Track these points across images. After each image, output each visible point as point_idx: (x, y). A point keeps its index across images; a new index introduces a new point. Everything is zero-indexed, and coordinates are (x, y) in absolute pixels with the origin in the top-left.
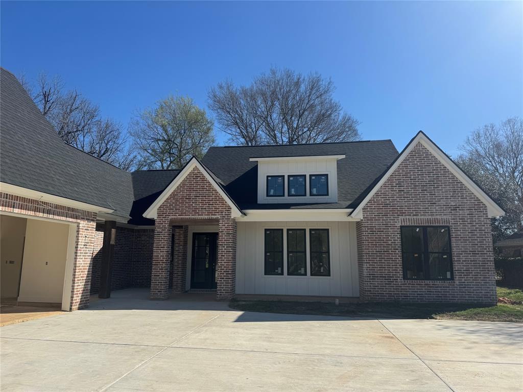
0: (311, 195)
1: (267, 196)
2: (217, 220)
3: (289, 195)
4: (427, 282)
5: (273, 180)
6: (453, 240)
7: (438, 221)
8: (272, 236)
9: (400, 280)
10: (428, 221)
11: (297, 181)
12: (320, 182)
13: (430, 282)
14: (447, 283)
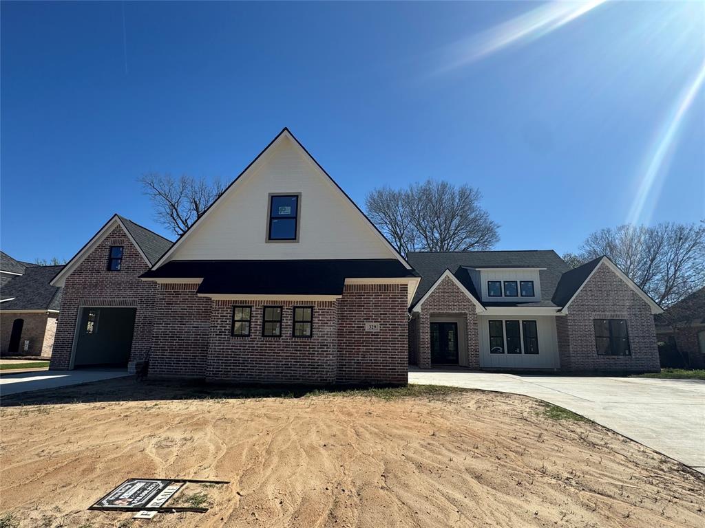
0: (522, 296)
1: (489, 296)
2: (466, 314)
3: (505, 296)
4: (614, 357)
5: (492, 284)
6: (630, 329)
7: (619, 316)
8: (495, 325)
9: (595, 356)
10: (613, 316)
11: (511, 285)
12: (528, 287)
13: (616, 357)
14: (627, 358)
